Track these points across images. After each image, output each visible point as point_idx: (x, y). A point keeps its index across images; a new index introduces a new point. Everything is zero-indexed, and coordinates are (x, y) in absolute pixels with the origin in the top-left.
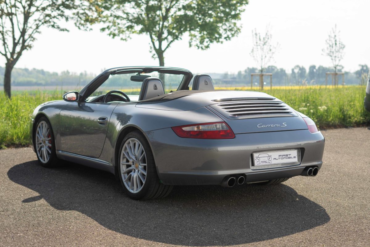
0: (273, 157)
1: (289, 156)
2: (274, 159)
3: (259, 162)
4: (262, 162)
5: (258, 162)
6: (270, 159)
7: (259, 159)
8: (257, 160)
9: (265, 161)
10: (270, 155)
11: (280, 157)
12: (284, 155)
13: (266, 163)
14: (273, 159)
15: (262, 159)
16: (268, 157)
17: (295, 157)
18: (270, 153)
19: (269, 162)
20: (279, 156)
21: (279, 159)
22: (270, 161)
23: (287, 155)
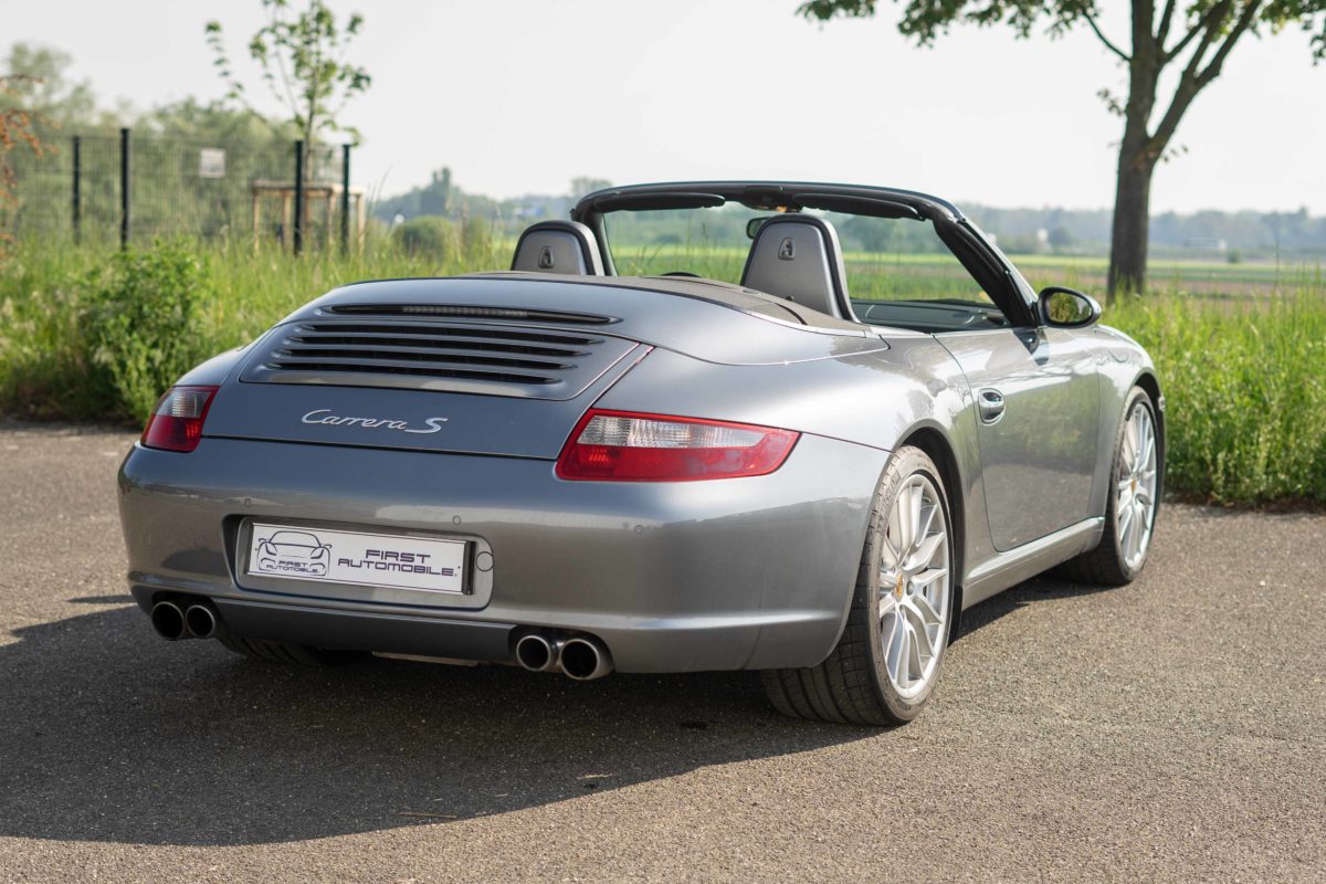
0: (336, 554)
1: (418, 562)
2: (341, 561)
3: (271, 563)
4: (281, 562)
5: (266, 562)
6: (324, 559)
7: (271, 548)
8: (263, 554)
9: (298, 564)
10: (323, 542)
11: (371, 558)
12: (396, 555)
13: (303, 570)
14: (335, 561)
15: (283, 553)
16: (316, 548)
17: (447, 572)
18: (326, 536)
19: (314, 571)
20: (369, 553)
21: (365, 565)
22: (319, 568)
23: (408, 557)
